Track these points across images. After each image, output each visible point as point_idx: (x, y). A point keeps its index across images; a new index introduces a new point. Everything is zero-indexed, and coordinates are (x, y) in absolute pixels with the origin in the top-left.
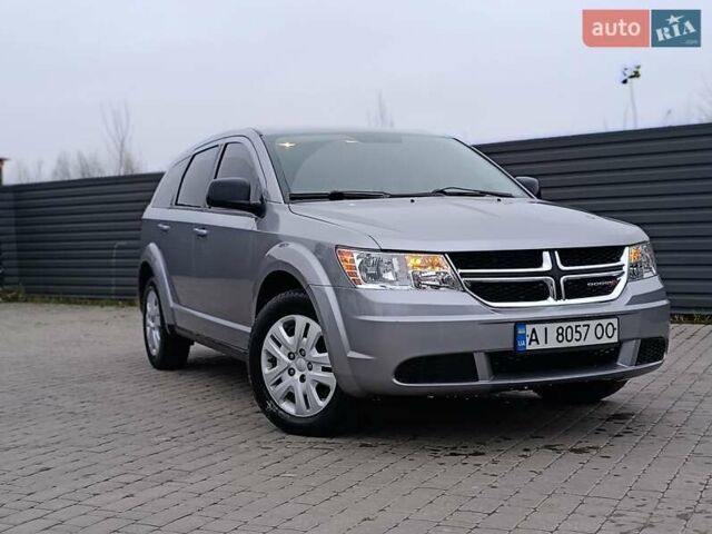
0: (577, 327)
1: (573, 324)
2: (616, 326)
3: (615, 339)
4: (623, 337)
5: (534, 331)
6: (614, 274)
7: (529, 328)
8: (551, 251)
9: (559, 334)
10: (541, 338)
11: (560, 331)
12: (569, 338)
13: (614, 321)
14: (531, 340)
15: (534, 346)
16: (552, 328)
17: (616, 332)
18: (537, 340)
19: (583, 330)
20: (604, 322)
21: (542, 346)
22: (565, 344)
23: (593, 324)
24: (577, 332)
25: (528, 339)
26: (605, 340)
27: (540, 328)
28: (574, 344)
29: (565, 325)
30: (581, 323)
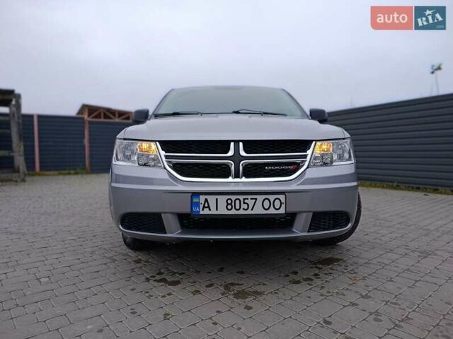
0: (244, 199)
1: (241, 197)
2: (283, 201)
3: (282, 211)
4: (291, 210)
5: (206, 200)
6: (298, 160)
7: (202, 198)
8: (237, 142)
9: (228, 204)
10: (213, 206)
11: (229, 202)
12: (238, 208)
13: (282, 197)
14: (204, 207)
15: (206, 211)
16: (222, 199)
17: (283, 206)
18: (209, 207)
19: (251, 203)
20: (272, 198)
21: (213, 212)
22: (233, 212)
23: (260, 198)
24: (244, 203)
25: (201, 207)
26: (272, 211)
27: (212, 199)
28: (241, 212)
29: (233, 198)
30: (249, 197)
